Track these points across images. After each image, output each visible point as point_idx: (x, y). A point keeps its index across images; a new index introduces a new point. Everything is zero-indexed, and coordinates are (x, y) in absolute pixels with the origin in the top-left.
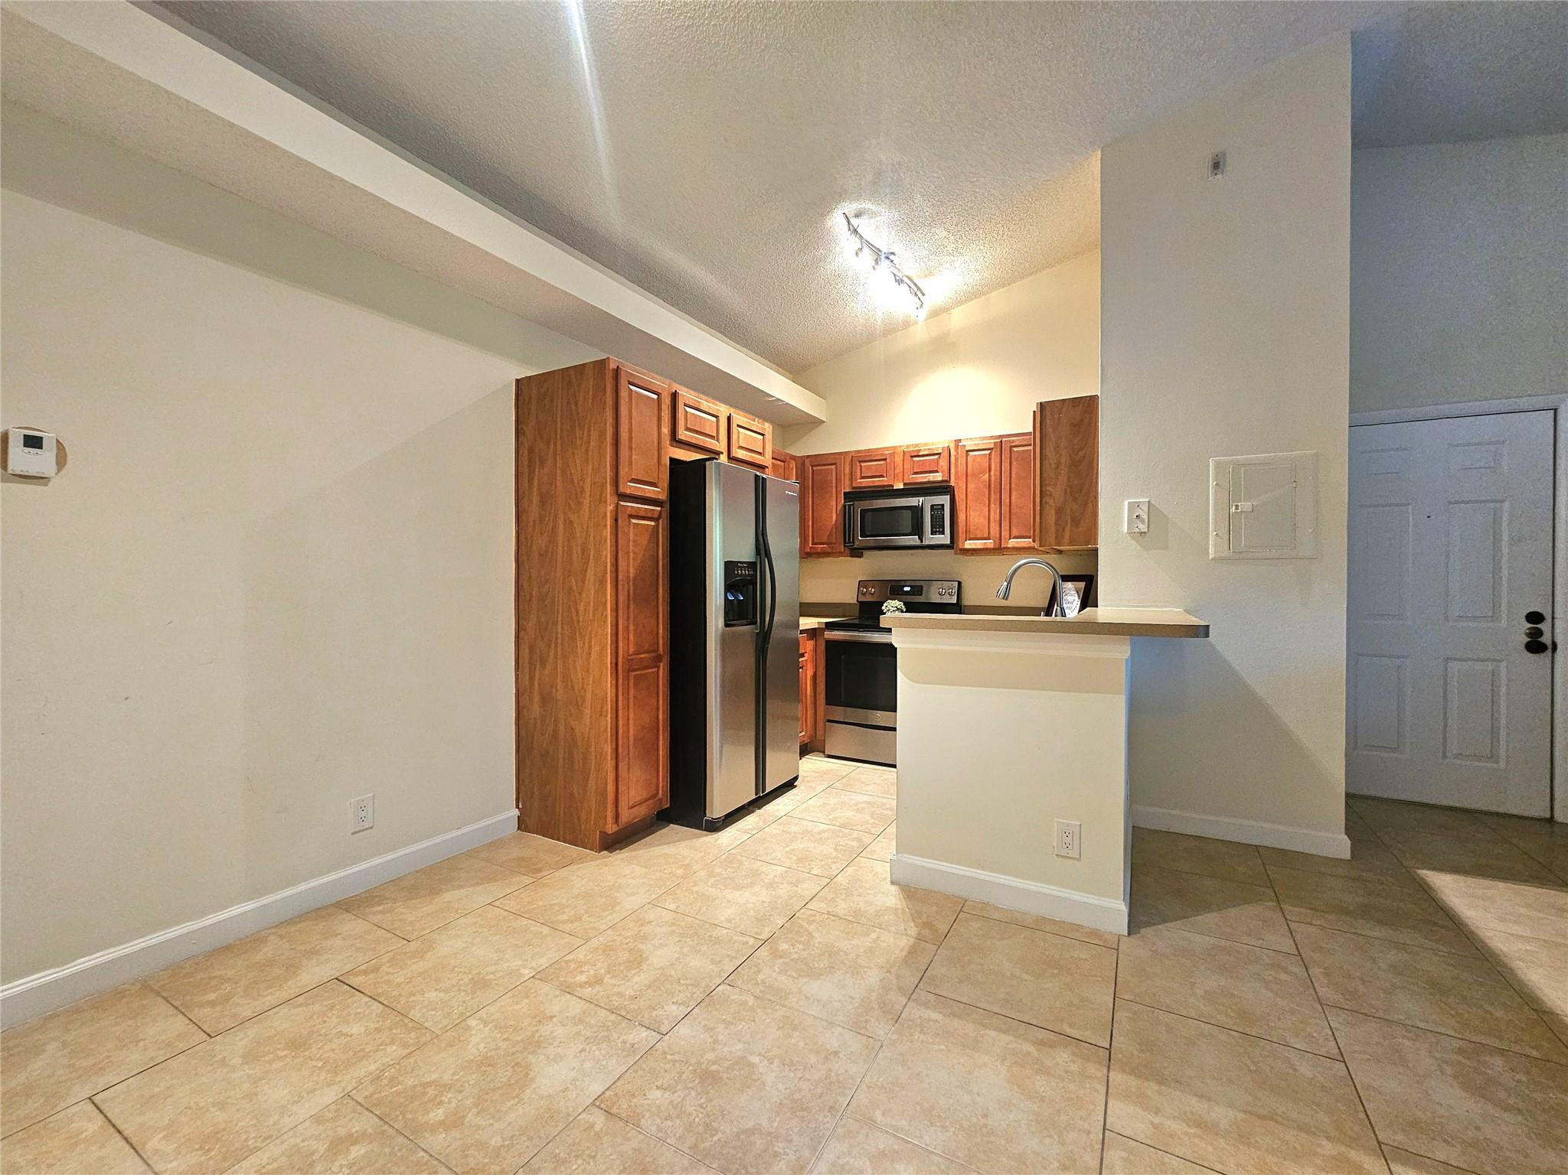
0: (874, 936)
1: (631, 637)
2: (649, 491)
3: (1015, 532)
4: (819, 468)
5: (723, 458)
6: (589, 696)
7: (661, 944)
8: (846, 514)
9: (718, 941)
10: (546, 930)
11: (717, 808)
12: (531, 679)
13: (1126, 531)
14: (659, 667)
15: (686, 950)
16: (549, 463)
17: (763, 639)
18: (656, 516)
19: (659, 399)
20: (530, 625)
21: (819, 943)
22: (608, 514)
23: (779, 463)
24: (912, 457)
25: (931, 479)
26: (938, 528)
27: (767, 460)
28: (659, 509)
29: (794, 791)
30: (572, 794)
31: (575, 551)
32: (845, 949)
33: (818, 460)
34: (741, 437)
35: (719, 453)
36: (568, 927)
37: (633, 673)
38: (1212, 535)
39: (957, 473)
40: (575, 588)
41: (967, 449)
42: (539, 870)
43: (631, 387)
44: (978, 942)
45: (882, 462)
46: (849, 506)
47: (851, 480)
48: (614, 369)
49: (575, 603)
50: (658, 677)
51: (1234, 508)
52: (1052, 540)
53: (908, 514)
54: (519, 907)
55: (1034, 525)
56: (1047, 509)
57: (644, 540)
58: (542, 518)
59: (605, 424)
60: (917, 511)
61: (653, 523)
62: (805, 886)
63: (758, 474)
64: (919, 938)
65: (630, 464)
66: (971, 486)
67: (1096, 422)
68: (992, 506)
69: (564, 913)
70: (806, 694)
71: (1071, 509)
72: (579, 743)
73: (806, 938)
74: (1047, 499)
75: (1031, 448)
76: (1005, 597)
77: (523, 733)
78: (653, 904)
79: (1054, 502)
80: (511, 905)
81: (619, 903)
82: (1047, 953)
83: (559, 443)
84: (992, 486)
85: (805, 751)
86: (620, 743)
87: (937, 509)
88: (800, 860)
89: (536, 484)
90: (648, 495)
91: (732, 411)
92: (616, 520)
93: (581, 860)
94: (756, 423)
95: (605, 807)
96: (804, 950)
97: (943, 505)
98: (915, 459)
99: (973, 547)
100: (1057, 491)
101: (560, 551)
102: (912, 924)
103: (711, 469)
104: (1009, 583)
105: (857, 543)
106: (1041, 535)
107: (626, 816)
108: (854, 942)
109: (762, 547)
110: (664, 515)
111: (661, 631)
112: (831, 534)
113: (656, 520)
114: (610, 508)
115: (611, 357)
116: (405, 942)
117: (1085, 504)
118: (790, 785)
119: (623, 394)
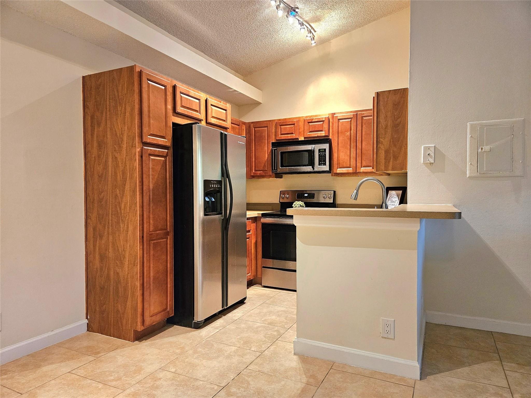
0: (283, 383)
1: (151, 221)
2: (161, 141)
3: (364, 164)
4: (258, 129)
5: (203, 123)
6: (127, 255)
7: (165, 391)
8: (273, 154)
9: (197, 388)
10: (100, 386)
11: (200, 316)
12: (94, 246)
13: (422, 163)
14: (167, 238)
15: (179, 393)
16: (103, 125)
17: (226, 222)
18: (165, 155)
19: (165, 89)
20: (94, 216)
21: (253, 387)
22: (137, 154)
23: (236, 126)
24: (309, 123)
25: (319, 135)
26: (322, 161)
27: (228, 124)
28: (167, 151)
29: (244, 306)
30: (118, 310)
31: (118, 174)
32: (267, 390)
33: (257, 125)
34: (213, 111)
35: (200, 120)
36: (114, 383)
37: (153, 242)
38: (468, 164)
39: (333, 131)
40: (119, 195)
41: (338, 118)
42: (99, 353)
43: (149, 82)
44: (339, 385)
45: (292, 126)
46: (275, 150)
47: (276, 136)
48: (138, 71)
49: (119, 203)
50: (167, 244)
51: (480, 149)
52: (383, 168)
53: (306, 155)
54: (86, 373)
55: (373, 160)
56: (380, 151)
57: (159, 168)
58: (99, 156)
59: (134, 103)
60: (311, 153)
61: (163, 159)
62: (248, 357)
63: (222, 132)
64: (308, 384)
65: (149, 126)
66: (341, 138)
67: (407, 103)
68: (352, 149)
69: (111, 376)
70: (251, 252)
71: (393, 151)
72: (122, 281)
73: (246, 385)
74: (380, 145)
75: (372, 117)
76: (356, 199)
77: (90, 276)
78: (162, 369)
79: (384, 147)
80: (82, 372)
81: (143, 369)
82: (376, 390)
83: (108, 113)
84: (352, 139)
85: (250, 284)
86: (145, 280)
87: (322, 152)
88: (245, 343)
89: (95, 136)
90: (160, 143)
91: (208, 97)
92: (142, 157)
93: (123, 346)
94: (222, 104)
95: (137, 316)
96: (244, 391)
97: (325, 149)
98: (310, 124)
99: (341, 172)
100: (386, 142)
101: (110, 174)
102: (304, 376)
103: (195, 128)
104: (357, 191)
105: (279, 170)
106: (376, 165)
107: (149, 321)
108: (273, 386)
109: (225, 173)
110: (169, 154)
111: (168, 218)
112: (265, 166)
113: (165, 157)
114: (138, 150)
115: (137, 64)
116: (19, 394)
117: (401, 148)
118: (242, 302)
119: (144, 86)
